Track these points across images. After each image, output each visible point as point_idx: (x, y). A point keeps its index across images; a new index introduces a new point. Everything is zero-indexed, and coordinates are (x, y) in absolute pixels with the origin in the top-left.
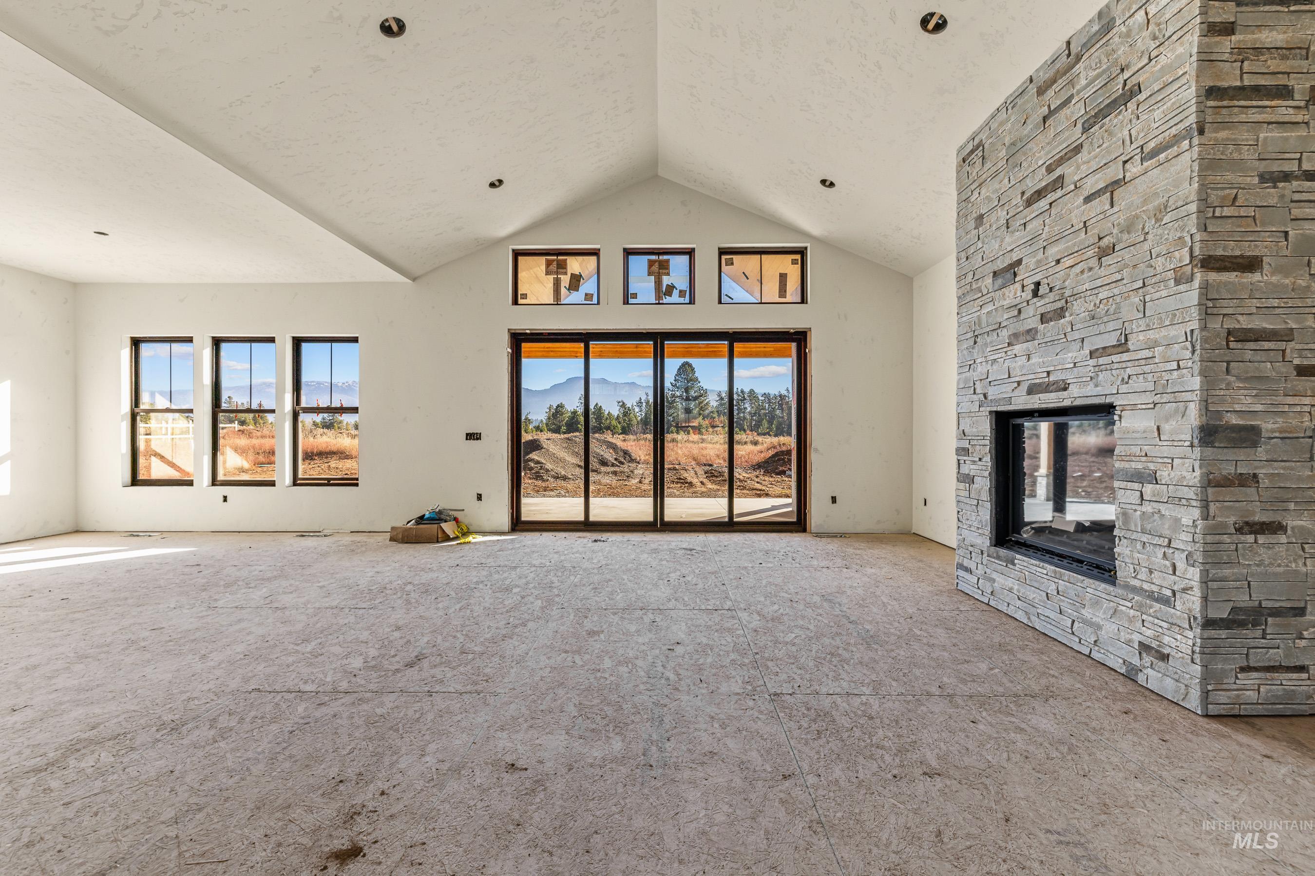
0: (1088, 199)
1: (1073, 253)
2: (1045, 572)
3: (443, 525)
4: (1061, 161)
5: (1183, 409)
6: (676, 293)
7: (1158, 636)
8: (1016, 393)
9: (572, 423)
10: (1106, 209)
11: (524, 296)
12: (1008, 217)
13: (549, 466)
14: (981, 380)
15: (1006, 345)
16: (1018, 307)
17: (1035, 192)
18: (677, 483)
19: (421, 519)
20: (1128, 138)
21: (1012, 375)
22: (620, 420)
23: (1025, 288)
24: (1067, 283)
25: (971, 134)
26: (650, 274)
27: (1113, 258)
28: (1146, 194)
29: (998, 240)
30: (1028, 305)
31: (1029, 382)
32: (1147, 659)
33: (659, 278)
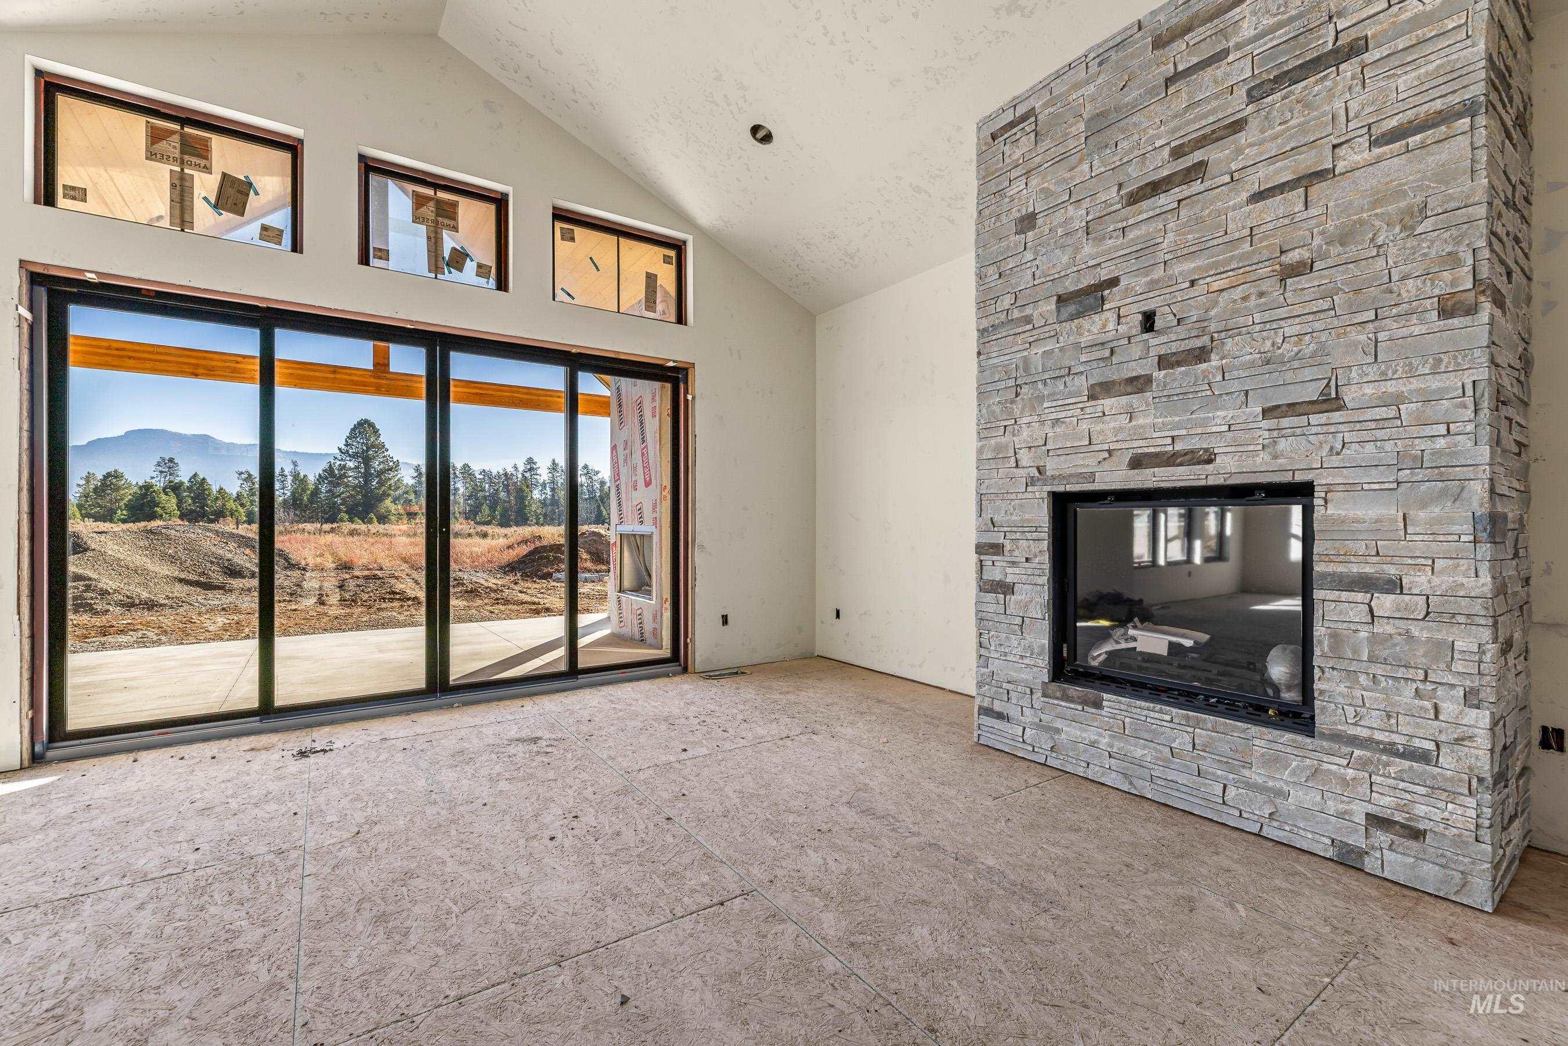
0: (1258, 196)
1: (1227, 271)
2: (1168, 718)
4: (1202, 142)
5: (1457, 490)
6: (470, 266)
7: (1405, 805)
8: (1106, 466)
9: (143, 505)
10: (1296, 210)
11: (75, 193)
12: (1089, 218)
13: (107, 583)
14: (1030, 448)
15: (1085, 398)
16: (1112, 345)
17: (1147, 184)
18: (391, 600)
20: (1342, 112)
21: (1094, 441)
22: (244, 501)
23: (1123, 320)
24: (1212, 313)
25: (1010, 98)
26: (416, 219)
27: (1311, 280)
28: (1378, 192)
29: (1069, 250)
30: (1129, 343)
31: (1131, 451)
32: (1382, 838)
33: (436, 232)
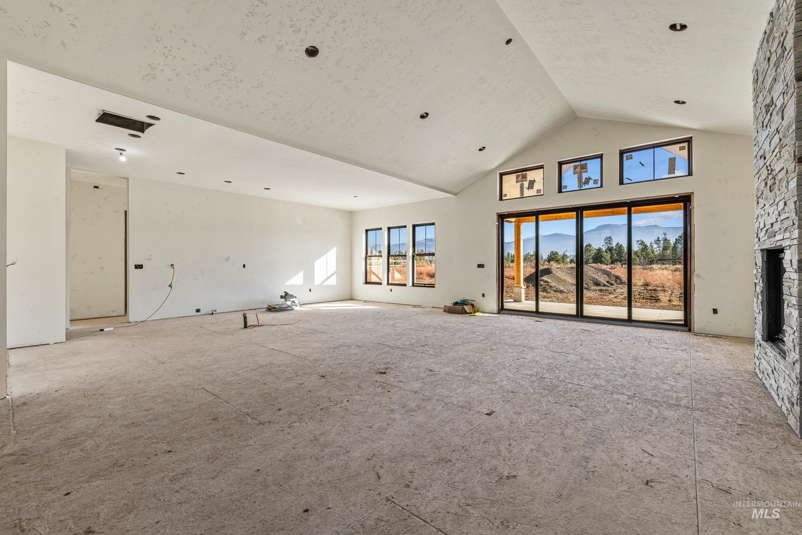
3: (465, 307)
6: (591, 182)
10: (781, 122)
11: (506, 195)
13: (553, 284)
19: (456, 303)
26: (574, 174)
33: (581, 175)
